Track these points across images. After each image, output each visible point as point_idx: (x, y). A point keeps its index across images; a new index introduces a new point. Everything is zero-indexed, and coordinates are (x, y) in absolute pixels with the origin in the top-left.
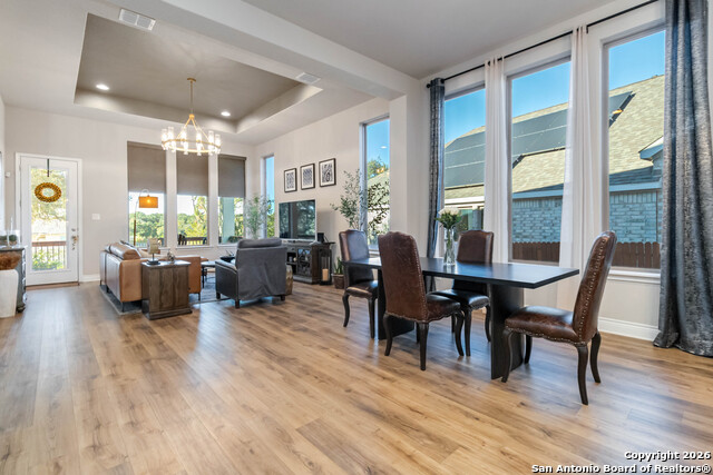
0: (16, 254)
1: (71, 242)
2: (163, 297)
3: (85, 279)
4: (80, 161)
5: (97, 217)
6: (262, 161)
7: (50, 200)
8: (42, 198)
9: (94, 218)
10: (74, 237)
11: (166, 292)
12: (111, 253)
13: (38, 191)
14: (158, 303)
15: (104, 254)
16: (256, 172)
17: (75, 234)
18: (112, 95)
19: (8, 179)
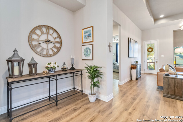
0: (136, 66)
1: (155, 63)
2: (169, 89)
4: (158, 40)
5: (163, 56)
7: (151, 52)
11: (171, 88)
13: (148, 50)
14: (167, 91)
19: (142, 47)
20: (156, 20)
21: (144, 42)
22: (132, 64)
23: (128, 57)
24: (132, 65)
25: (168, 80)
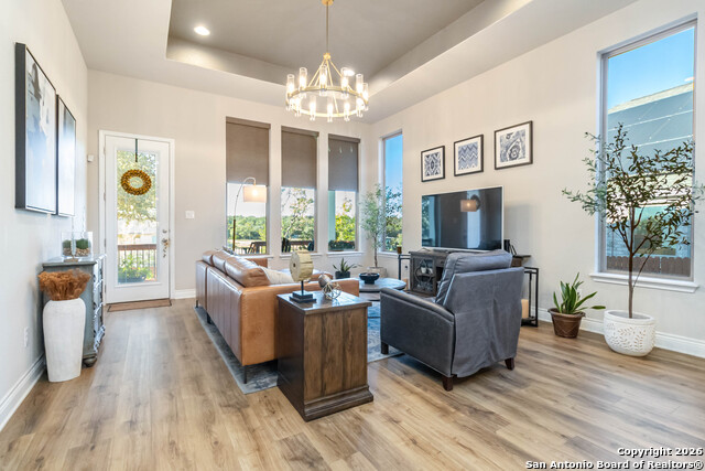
1: (161, 246)
3: (177, 295)
4: (172, 141)
5: (191, 215)
6: (380, 143)
7: (139, 192)
8: (129, 189)
9: (187, 217)
10: (165, 241)
12: (213, 265)
13: (125, 180)
14: (319, 382)
15: (203, 267)
16: (372, 157)
17: (166, 236)
18: (211, 47)
19: (92, 164)
20: (178, 37)
21: (102, 133)
22: (46, 260)
23: (20, 203)
24: (46, 267)
25: (323, 323)
